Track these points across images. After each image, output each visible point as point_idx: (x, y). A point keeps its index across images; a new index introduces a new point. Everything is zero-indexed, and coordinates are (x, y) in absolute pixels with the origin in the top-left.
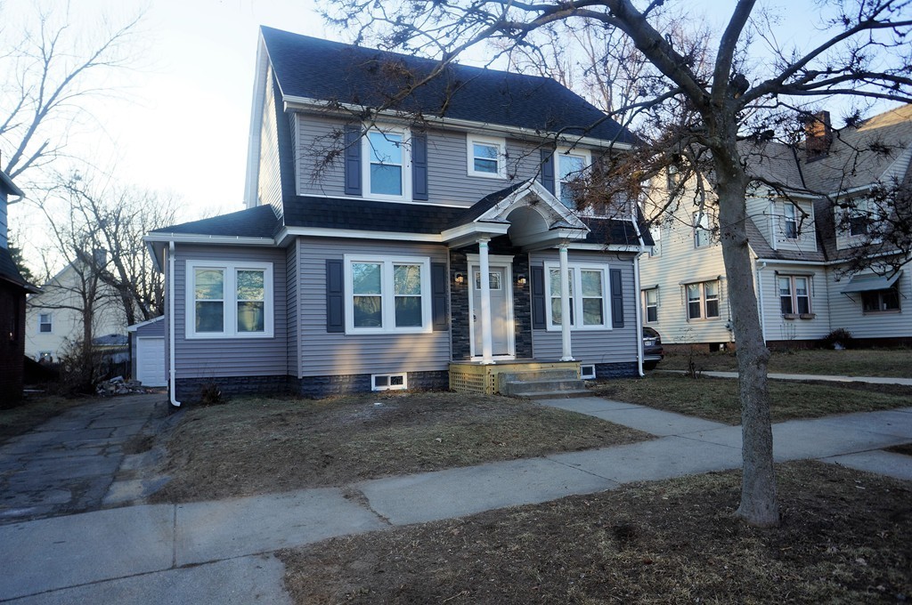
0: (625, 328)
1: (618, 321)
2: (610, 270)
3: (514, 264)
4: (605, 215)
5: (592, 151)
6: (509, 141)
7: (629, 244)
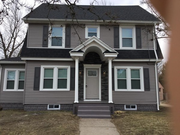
0: (150, 91)
1: (147, 88)
2: (144, 69)
3: (102, 67)
4: (141, 48)
5: (136, 26)
6: (101, 26)
7: (151, 58)
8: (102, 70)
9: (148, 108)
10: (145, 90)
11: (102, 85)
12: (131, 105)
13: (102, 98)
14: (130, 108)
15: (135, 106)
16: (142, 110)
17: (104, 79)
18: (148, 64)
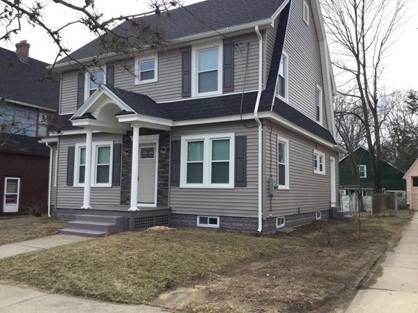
0: (247, 187)
1: (241, 181)
2: (236, 137)
3: (160, 140)
4: (233, 91)
5: (224, 40)
6: (161, 54)
7: (242, 113)
8: (160, 146)
9: (241, 225)
10: (235, 186)
11: (159, 177)
12: (209, 217)
13: (158, 200)
14: (207, 223)
15: (216, 219)
16: (229, 229)
17: (164, 163)
18: (245, 126)
